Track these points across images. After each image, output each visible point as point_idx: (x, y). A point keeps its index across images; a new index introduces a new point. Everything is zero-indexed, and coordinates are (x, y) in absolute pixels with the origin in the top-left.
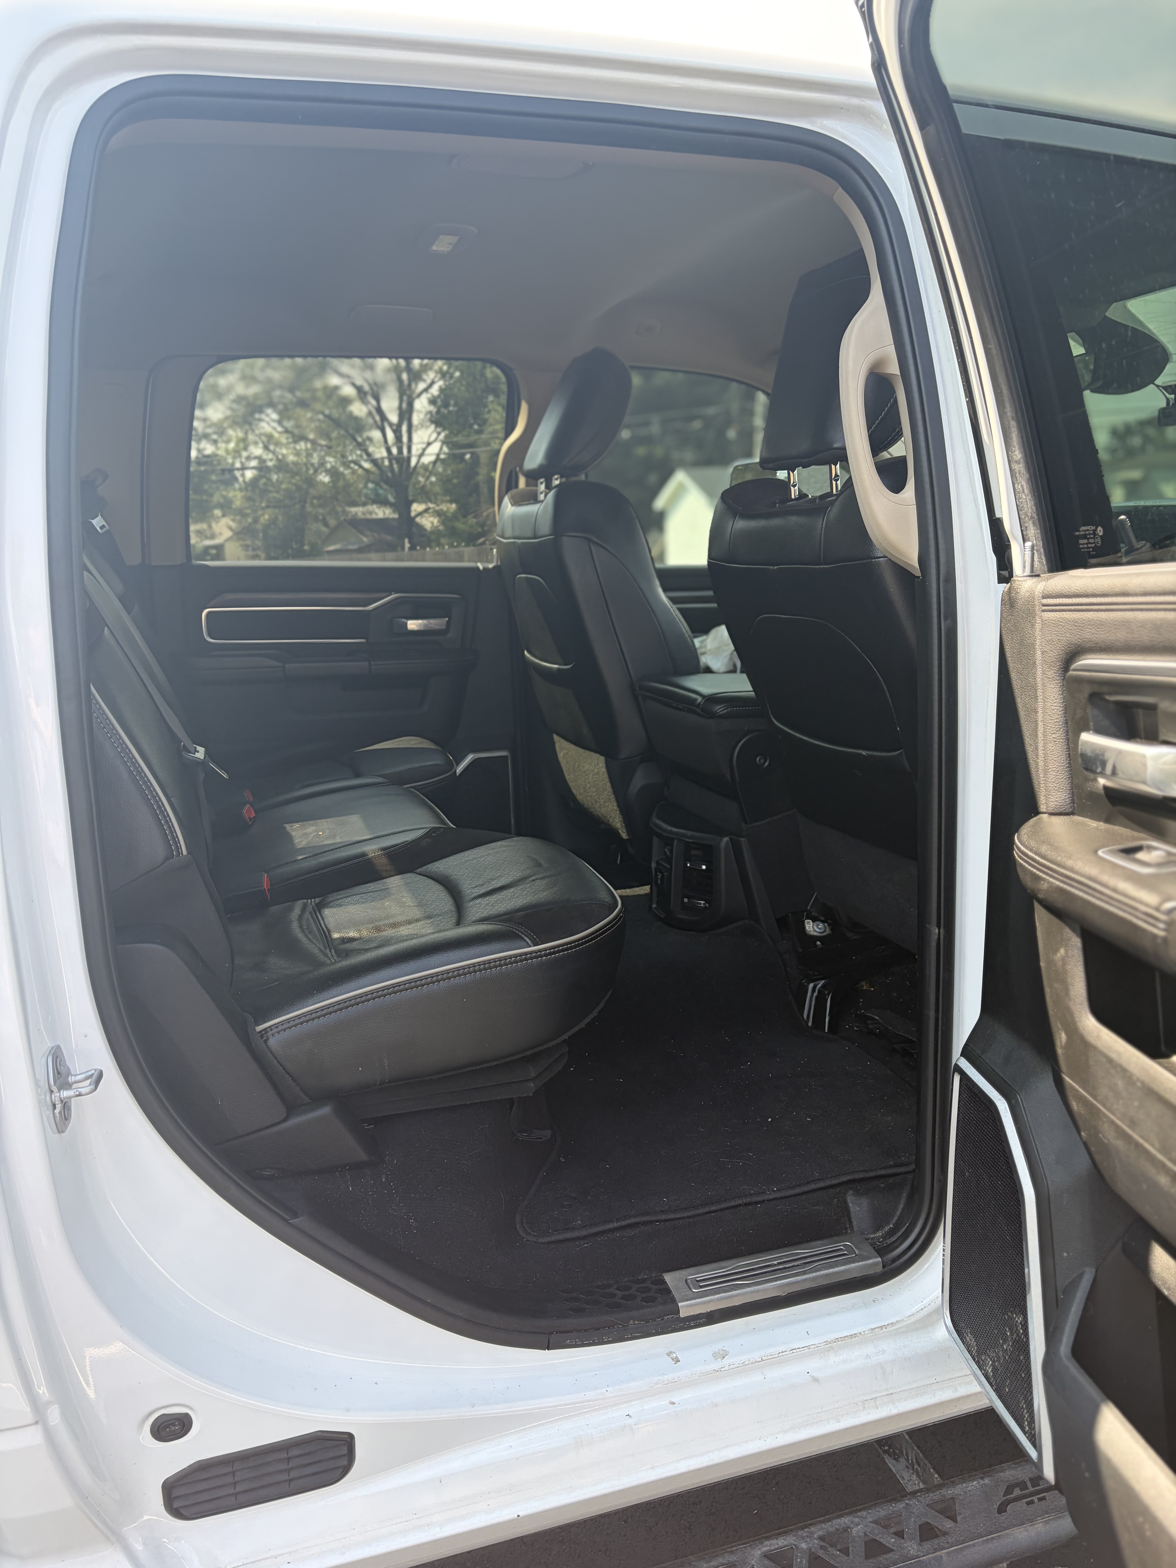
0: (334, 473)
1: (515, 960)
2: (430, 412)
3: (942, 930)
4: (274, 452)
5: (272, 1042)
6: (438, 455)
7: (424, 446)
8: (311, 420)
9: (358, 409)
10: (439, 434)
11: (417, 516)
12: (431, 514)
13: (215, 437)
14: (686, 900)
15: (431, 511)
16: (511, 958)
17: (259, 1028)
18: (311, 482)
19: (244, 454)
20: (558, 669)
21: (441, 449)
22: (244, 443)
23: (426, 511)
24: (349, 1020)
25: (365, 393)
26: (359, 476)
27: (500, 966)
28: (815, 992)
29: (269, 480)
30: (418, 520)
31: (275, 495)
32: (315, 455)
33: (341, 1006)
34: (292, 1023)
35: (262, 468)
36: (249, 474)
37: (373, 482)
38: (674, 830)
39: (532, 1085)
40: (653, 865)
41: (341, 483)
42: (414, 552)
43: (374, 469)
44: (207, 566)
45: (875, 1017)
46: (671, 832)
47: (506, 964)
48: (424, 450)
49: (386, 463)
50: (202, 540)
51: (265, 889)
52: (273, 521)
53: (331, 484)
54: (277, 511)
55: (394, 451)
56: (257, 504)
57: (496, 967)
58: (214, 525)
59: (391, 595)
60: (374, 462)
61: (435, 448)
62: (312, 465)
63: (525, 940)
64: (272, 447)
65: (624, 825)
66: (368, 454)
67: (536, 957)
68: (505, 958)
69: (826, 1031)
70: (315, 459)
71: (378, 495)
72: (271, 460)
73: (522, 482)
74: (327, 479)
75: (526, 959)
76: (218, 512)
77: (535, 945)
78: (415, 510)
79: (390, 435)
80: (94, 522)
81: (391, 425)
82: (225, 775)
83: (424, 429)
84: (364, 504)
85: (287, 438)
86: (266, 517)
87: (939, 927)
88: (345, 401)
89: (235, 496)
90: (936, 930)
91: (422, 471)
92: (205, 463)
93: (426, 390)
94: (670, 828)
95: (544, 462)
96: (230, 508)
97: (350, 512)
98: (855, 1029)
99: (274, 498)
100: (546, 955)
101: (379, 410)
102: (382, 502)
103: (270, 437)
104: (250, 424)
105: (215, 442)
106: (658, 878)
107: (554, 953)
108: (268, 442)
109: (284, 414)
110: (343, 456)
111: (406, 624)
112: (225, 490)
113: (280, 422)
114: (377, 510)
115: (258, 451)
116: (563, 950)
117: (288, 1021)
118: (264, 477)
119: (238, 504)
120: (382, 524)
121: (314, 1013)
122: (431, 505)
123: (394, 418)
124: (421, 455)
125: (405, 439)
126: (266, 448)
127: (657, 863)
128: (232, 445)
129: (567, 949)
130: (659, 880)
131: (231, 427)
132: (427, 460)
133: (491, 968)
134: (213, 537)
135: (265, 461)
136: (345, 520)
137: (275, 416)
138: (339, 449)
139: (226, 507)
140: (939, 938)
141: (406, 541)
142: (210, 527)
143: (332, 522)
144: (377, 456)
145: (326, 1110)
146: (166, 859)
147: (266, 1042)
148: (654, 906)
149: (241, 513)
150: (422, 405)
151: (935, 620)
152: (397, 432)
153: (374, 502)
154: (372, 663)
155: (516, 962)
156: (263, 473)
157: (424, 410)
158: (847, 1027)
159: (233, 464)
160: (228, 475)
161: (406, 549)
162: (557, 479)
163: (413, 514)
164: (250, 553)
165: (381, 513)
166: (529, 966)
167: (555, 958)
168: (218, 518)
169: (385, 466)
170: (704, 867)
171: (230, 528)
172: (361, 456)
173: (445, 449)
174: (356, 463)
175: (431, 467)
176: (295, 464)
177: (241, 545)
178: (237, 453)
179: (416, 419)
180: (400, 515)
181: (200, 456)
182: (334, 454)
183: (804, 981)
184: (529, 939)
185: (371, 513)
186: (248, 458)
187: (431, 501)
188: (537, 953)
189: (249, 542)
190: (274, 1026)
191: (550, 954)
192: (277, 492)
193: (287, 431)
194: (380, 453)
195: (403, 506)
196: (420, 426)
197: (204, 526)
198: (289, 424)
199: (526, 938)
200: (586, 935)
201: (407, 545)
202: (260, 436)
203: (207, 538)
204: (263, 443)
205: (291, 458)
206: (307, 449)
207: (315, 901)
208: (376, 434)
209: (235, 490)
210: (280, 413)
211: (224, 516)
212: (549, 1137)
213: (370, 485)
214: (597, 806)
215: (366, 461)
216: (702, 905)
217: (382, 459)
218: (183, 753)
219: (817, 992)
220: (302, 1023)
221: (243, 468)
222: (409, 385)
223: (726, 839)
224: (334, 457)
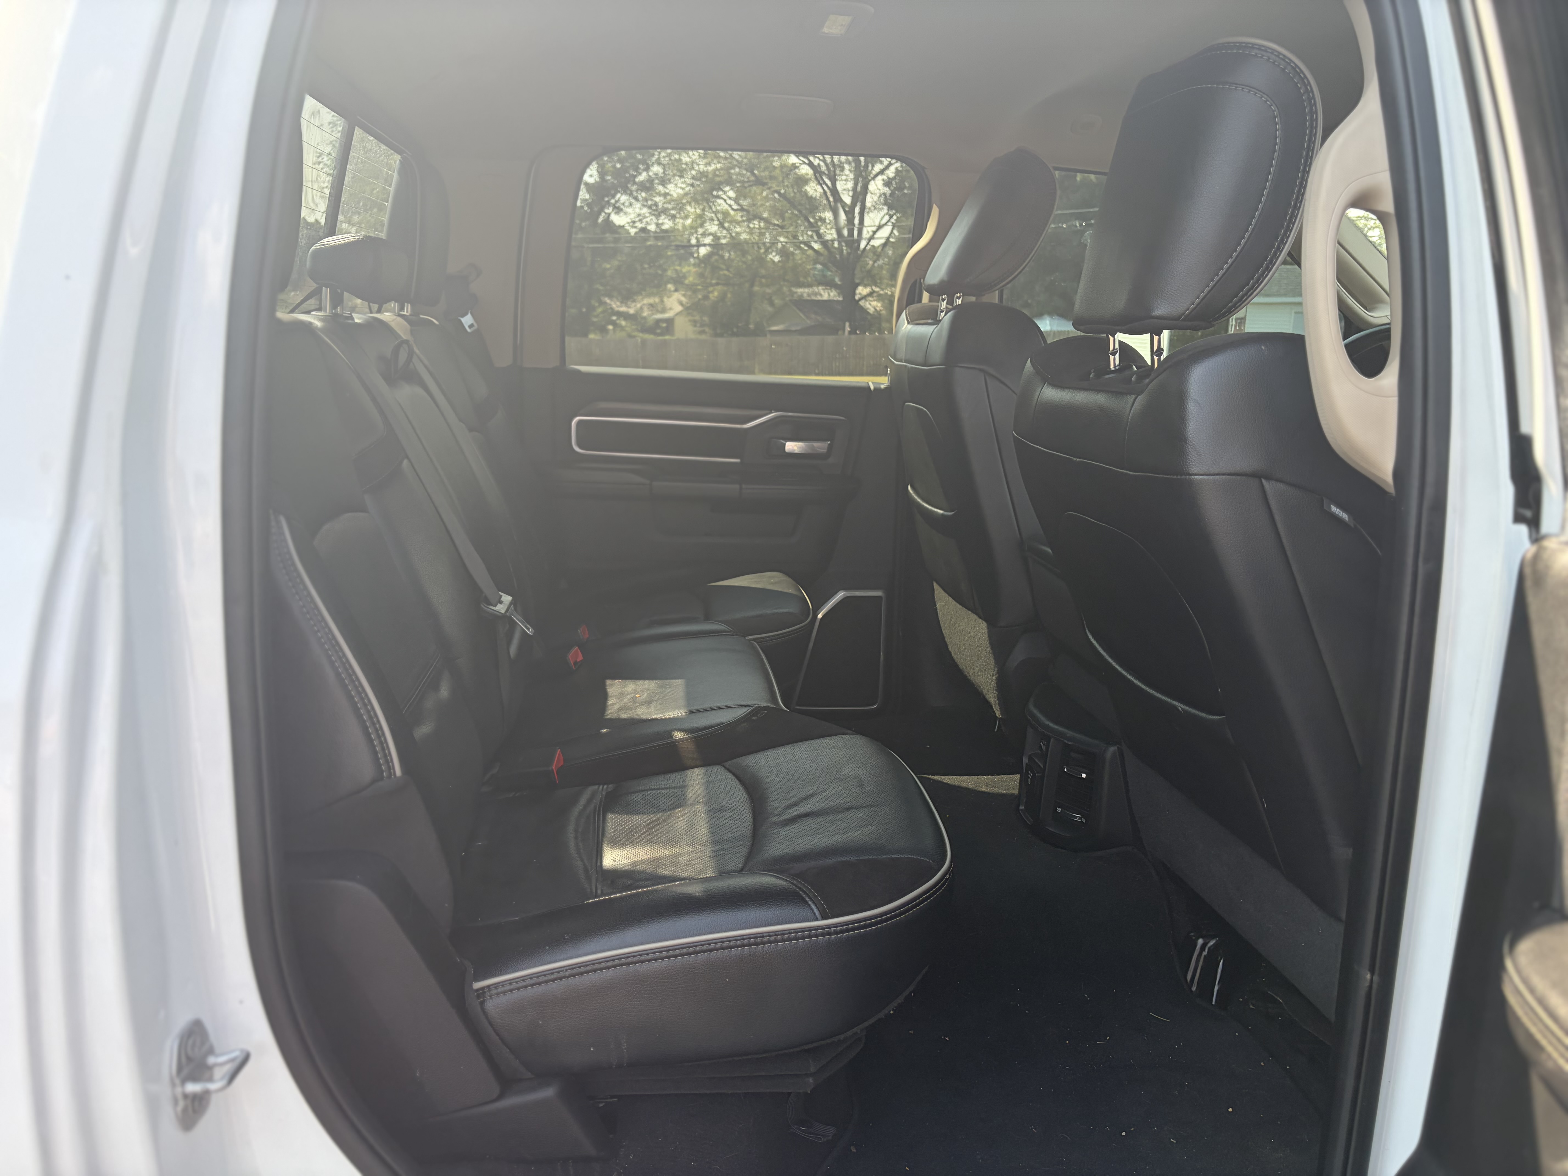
0: (784, 253)
1: (795, 935)
2: (885, 194)
3: (1376, 978)
4: (728, 230)
5: (490, 1005)
6: (888, 239)
7: (874, 229)
8: (766, 198)
9: (813, 190)
10: (891, 217)
11: (860, 299)
12: (875, 298)
13: (673, 212)
14: (1059, 810)
15: (875, 294)
16: (790, 933)
17: (477, 985)
18: (761, 260)
19: (700, 231)
20: (942, 515)
21: (892, 232)
22: (701, 220)
23: (871, 294)
24: (582, 989)
25: (822, 173)
26: (808, 256)
27: (776, 941)
28: (1204, 950)
29: (722, 257)
30: (862, 303)
31: (726, 272)
32: (767, 235)
33: (574, 972)
34: (514, 985)
35: (716, 245)
36: (703, 251)
37: (821, 264)
38: (1051, 725)
39: (811, 1080)
40: (1025, 760)
41: (790, 264)
42: (853, 337)
43: (822, 251)
44: (579, 372)
45: (1279, 999)
46: (1047, 727)
47: (784, 941)
48: (875, 232)
49: (836, 244)
50: (653, 314)
51: (553, 769)
52: (722, 298)
53: (780, 264)
54: (725, 288)
55: (845, 232)
56: (708, 281)
57: (770, 942)
58: (665, 299)
59: (771, 413)
60: (825, 243)
61: (885, 232)
62: (764, 244)
63: (812, 910)
64: (726, 225)
65: (997, 702)
66: (820, 236)
67: (823, 935)
68: (783, 933)
69: (1213, 1003)
70: (767, 239)
71: (824, 276)
72: (725, 237)
73: (926, 296)
74: (777, 259)
75: (810, 936)
76: (670, 287)
77: (824, 918)
78: (860, 294)
79: (843, 217)
80: (463, 320)
81: (844, 205)
82: (529, 629)
83: (876, 211)
84: (810, 286)
85: (742, 217)
86: (716, 294)
87: (1372, 974)
88: (802, 181)
89: (689, 272)
90: (1367, 974)
91: (871, 255)
92: (663, 238)
93: (882, 172)
94: (1047, 722)
95: (946, 279)
96: (682, 283)
97: (796, 293)
98: (1251, 1007)
99: (725, 275)
100: (836, 933)
101: (835, 192)
102: (829, 284)
103: (726, 214)
104: (708, 201)
105: (673, 217)
106: (1029, 777)
107: (847, 931)
108: (724, 220)
109: (741, 194)
110: (795, 237)
111: (785, 444)
112: (680, 265)
113: (736, 200)
114: (822, 292)
115: (713, 228)
116: (859, 928)
117: (510, 982)
118: (717, 254)
119: (690, 279)
120: (827, 304)
121: (542, 976)
122: (877, 289)
123: (847, 200)
124: (870, 240)
125: (856, 221)
126: (721, 225)
127: (1030, 758)
128: (689, 222)
129: (865, 927)
130: (1029, 780)
131: (689, 203)
132: (876, 243)
133: (763, 943)
134: (664, 311)
135: (718, 238)
136: (791, 301)
137: (732, 194)
138: (791, 229)
139: (679, 281)
140: (1370, 987)
141: (847, 324)
142: (662, 301)
143: (777, 302)
144: (828, 237)
145: (549, 1093)
146: (374, 781)
147: (482, 1003)
148: (1022, 807)
149: (692, 288)
150: (877, 187)
151: (1410, 561)
152: (850, 214)
153: (820, 284)
154: (744, 486)
155: (797, 939)
156: (715, 251)
157: (878, 192)
158: (1241, 1000)
159: (689, 241)
160: (686, 250)
161: (846, 333)
162: (959, 298)
163: (857, 297)
164: (698, 329)
165: (826, 294)
166: (813, 944)
167: (848, 937)
168: (670, 291)
169: (835, 248)
170: (1084, 776)
171: (681, 303)
172: (812, 237)
173: (896, 232)
174: (807, 244)
175: (879, 250)
176: (746, 241)
177: (690, 321)
178: (693, 228)
179: (869, 201)
180: (844, 297)
181: (658, 231)
182: (786, 234)
183: (1192, 934)
184: (818, 909)
185: (816, 294)
186: (704, 235)
187: (876, 286)
188: (824, 929)
189: (697, 318)
190: (494, 986)
191: (842, 932)
192: (728, 270)
193: (742, 209)
194: (830, 234)
195: (849, 289)
196: (872, 208)
197: (657, 300)
198: (745, 203)
199: (813, 906)
200: (893, 909)
201: (848, 329)
202: (716, 213)
203: (658, 312)
204: (718, 220)
205: (744, 236)
206: (760, 228)
207: (607, 788)
208: (828, 215)
209: (689, 266)
210: (737, 192)
211: (676, 290)
212: (830, 1138)
213: (819, 266)
214: (971, 672)
215: (816, 242)
216: (1078, 819)
217: (833, 241)
218: (482, 605)
219: (1206, 950)
220: (525, 987)
221: (699, 245)
222: (866, 166)
223: (1112, 749)
224: (787, 237)
